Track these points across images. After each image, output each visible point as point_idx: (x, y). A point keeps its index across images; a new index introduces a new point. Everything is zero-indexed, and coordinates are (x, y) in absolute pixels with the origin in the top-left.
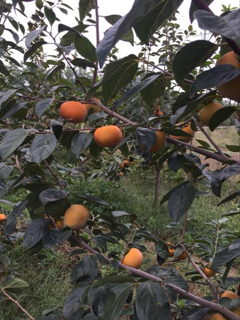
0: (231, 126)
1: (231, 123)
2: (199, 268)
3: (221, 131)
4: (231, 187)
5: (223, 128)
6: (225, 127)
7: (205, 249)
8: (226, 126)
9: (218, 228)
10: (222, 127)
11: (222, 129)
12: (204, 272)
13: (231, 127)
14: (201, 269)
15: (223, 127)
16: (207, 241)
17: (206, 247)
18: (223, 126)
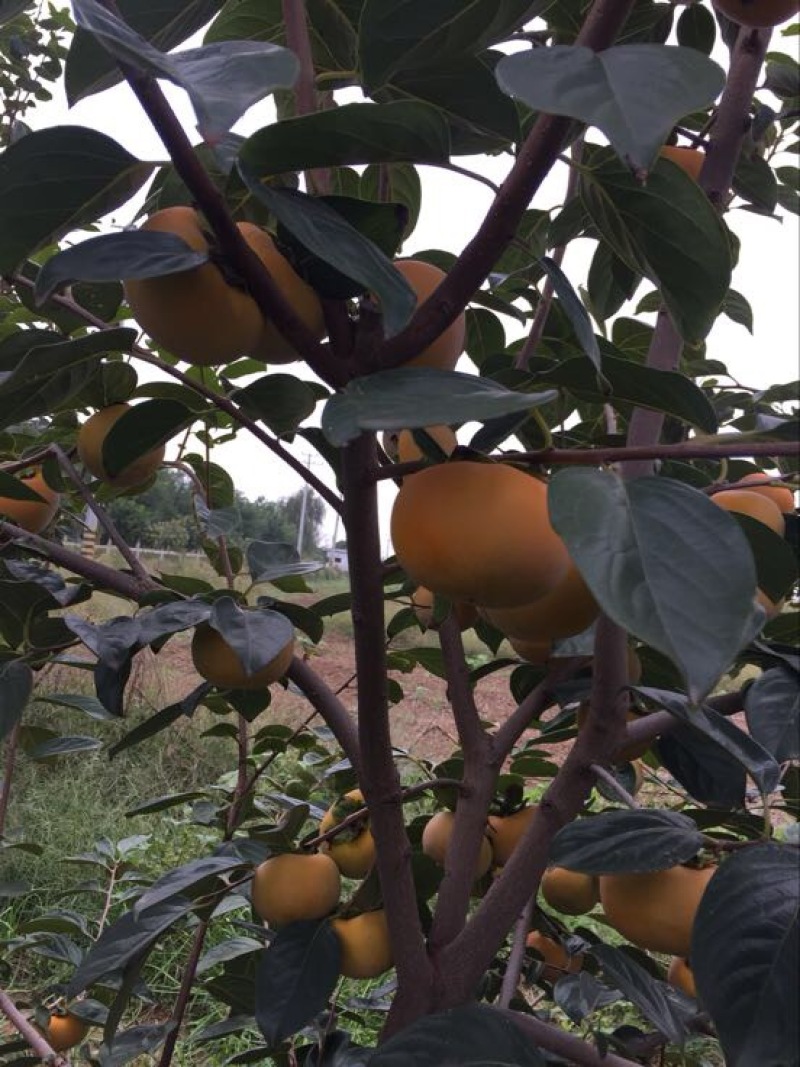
0: (189, 551)
1: (190, 541)
2: (29, 1020)
3: (159, 563)
4: (172, 741)
5: (166, 556)
6: (172, 553)
7: (58, 951)
8: (175, 550)
9: (113, 871)
10: (162, 552)
11: (162, 558)
12: (43, 1031)
13: (188, 555)
14: (36, 1025)
15: (166, 552)
16: (70, 923)
17: (62, 943)
18: (165, 549)
